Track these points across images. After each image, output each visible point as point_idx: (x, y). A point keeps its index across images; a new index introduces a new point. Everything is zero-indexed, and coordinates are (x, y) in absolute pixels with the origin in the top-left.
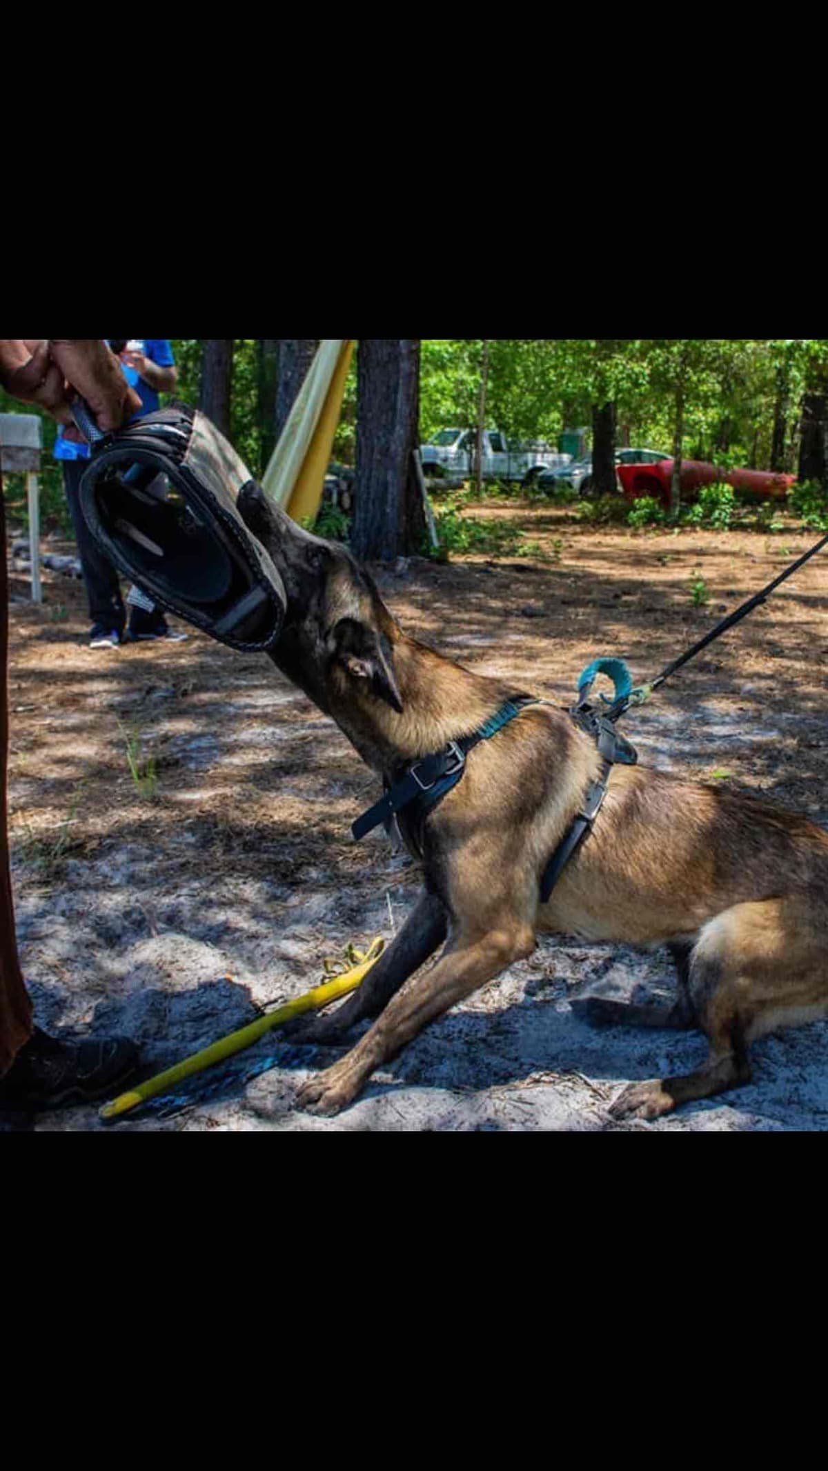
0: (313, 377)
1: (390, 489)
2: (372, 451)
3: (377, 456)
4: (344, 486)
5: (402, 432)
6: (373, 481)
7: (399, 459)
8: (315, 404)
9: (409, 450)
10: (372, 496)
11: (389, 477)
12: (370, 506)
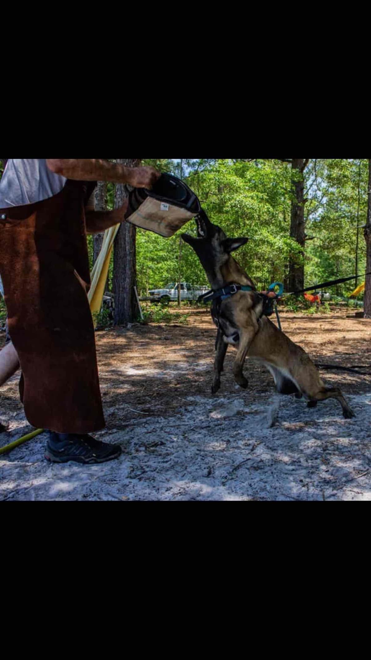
0: (97, 265)
1: (125, 300)
2: (120, 287)
3: (121, 289)
4: (113, 300)
5: (128, 280)
6: (120, 298)
7: (128, 290)
8: (98, 272)
9: (132, 286)
10: (120, 302)
11: (125, 296)
12: (119, 306)
